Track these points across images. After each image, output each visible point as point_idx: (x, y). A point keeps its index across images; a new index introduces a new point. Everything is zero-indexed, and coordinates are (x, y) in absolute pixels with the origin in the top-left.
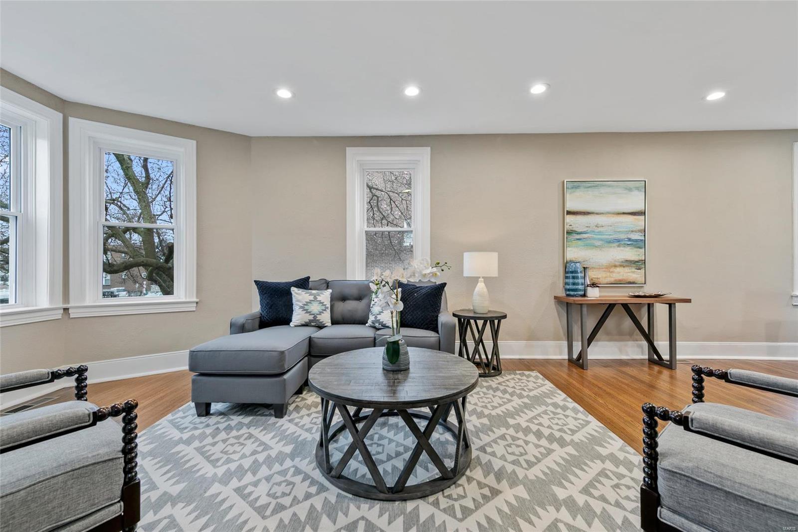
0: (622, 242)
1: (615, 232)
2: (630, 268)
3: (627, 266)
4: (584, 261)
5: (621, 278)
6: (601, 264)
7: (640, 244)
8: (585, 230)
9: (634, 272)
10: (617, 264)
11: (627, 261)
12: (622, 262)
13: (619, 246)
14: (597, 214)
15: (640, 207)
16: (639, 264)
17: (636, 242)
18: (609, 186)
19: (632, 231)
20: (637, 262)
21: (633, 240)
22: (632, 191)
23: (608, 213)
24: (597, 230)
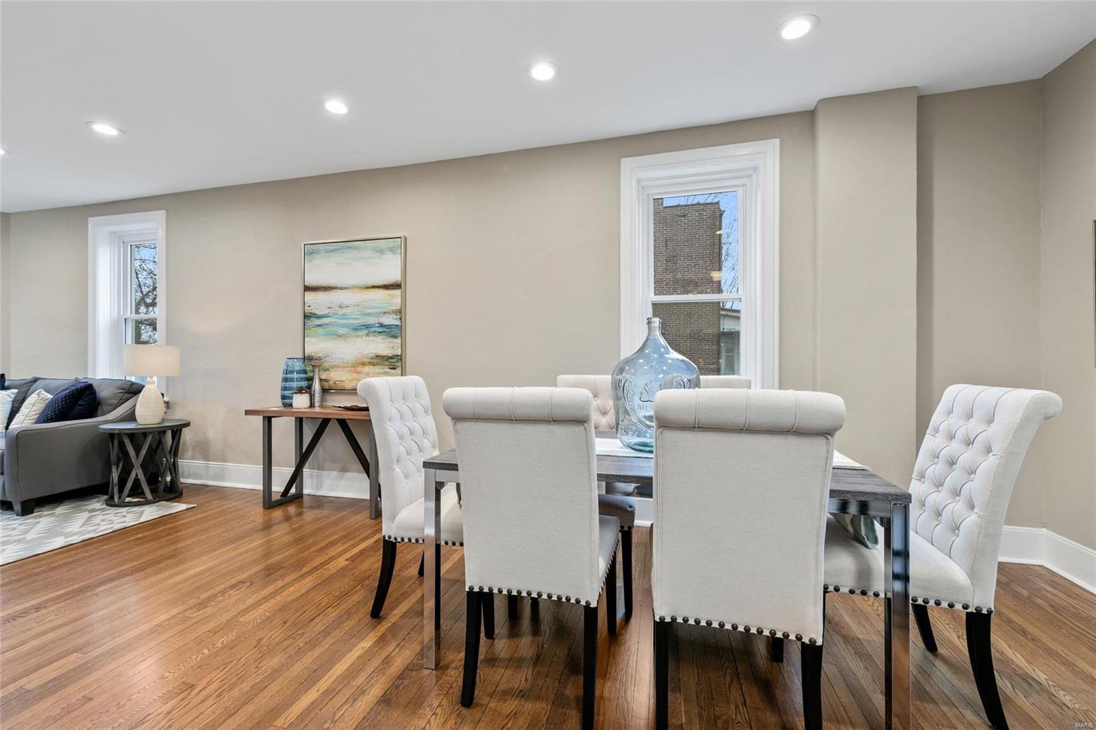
0: (373, 329)
1: (364, 315)
2: (382, 367)
3: (378, 364)
4: (325, 357)
6: (345, 361)
7: (397, 332)
8: (326, 312)
9: (385, 373)
10: (366, 360)
11: (378, 356)
12: (372, 358)
13: (367, 335)
14: (341, 289)
15: (394, 276)
16: (394, 361)
17: (389, 328)
18: (356, 248)
19: (385, 313)
20: (391, 358)
21: (386, 326)
22: (384, 254)
23: (354, 287)
24: (341, 312)
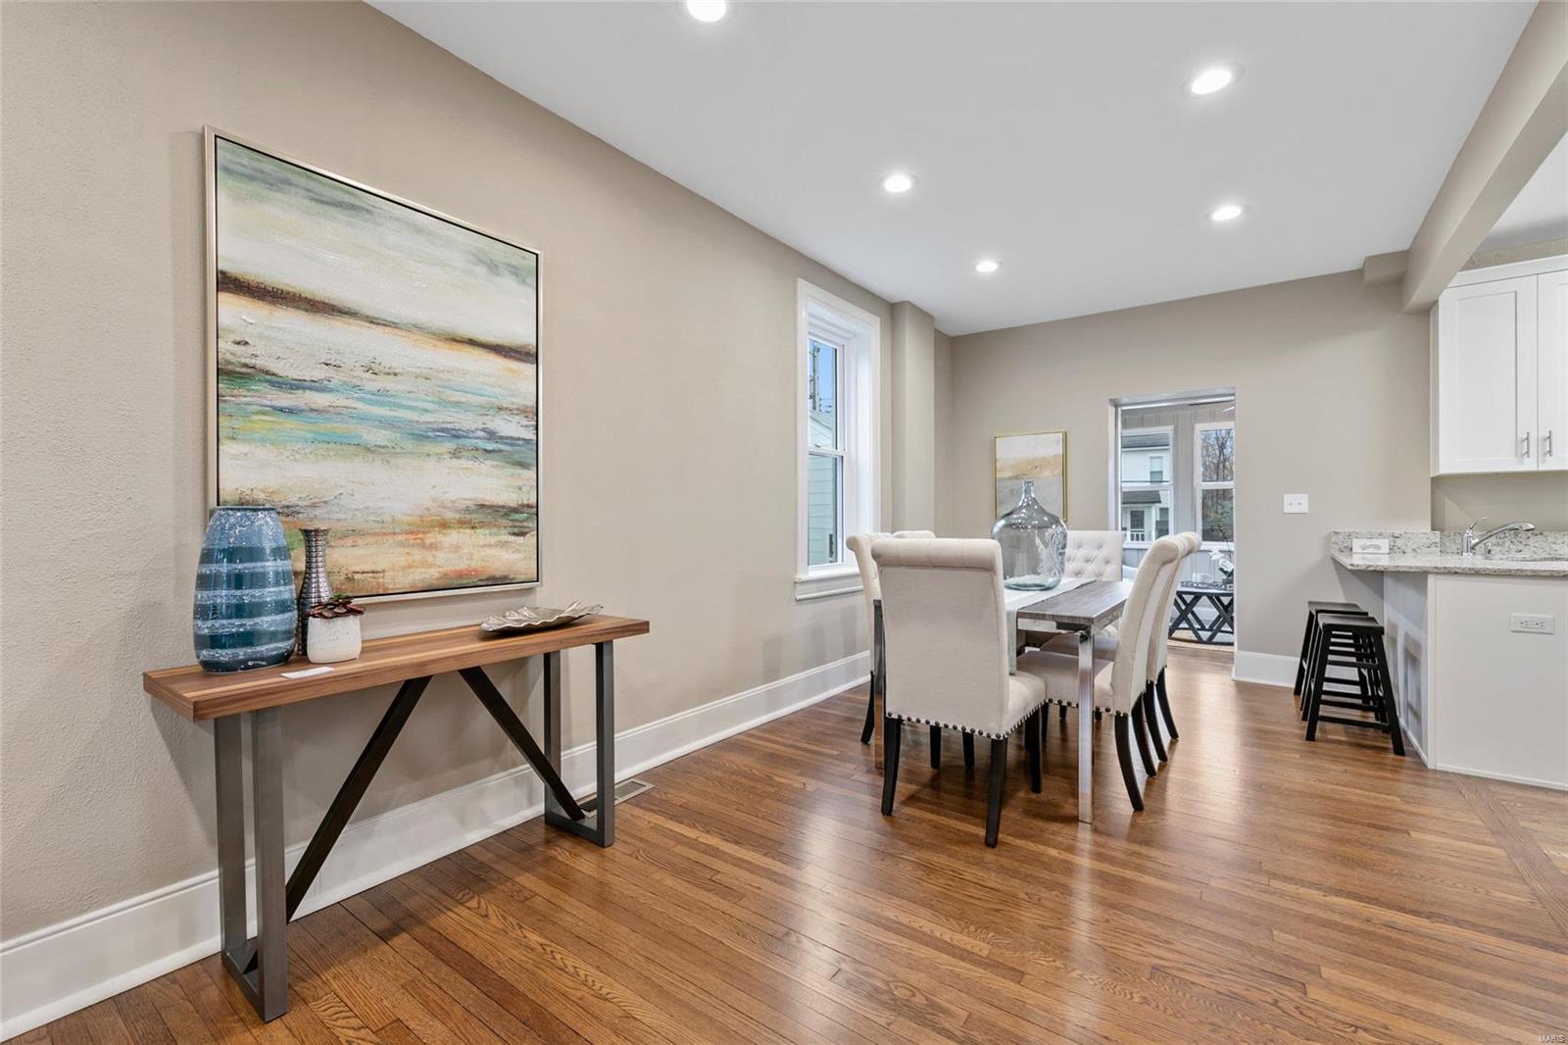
0: (468, 443)
1: (444, 403)
2: (495, 530)
3: (483, 525)
4: (314, 506)
5: (462, 565)
6: (388, 518)
7: (523, 455)
8: (319, 373)
9: (504, 545)
10: (449, 515)
11: (482, 506)
12: (467, 510)
13: (455, 454)
14: (372, 321)
15: (521, 333)
16: (521, 519)
17: (511, 445)
18: (419, 230)
19: (500, 409)
20: (515, 510)
21: (501, 437)
22: (498, 275)
23: (416, 328)
24: (373, 384)
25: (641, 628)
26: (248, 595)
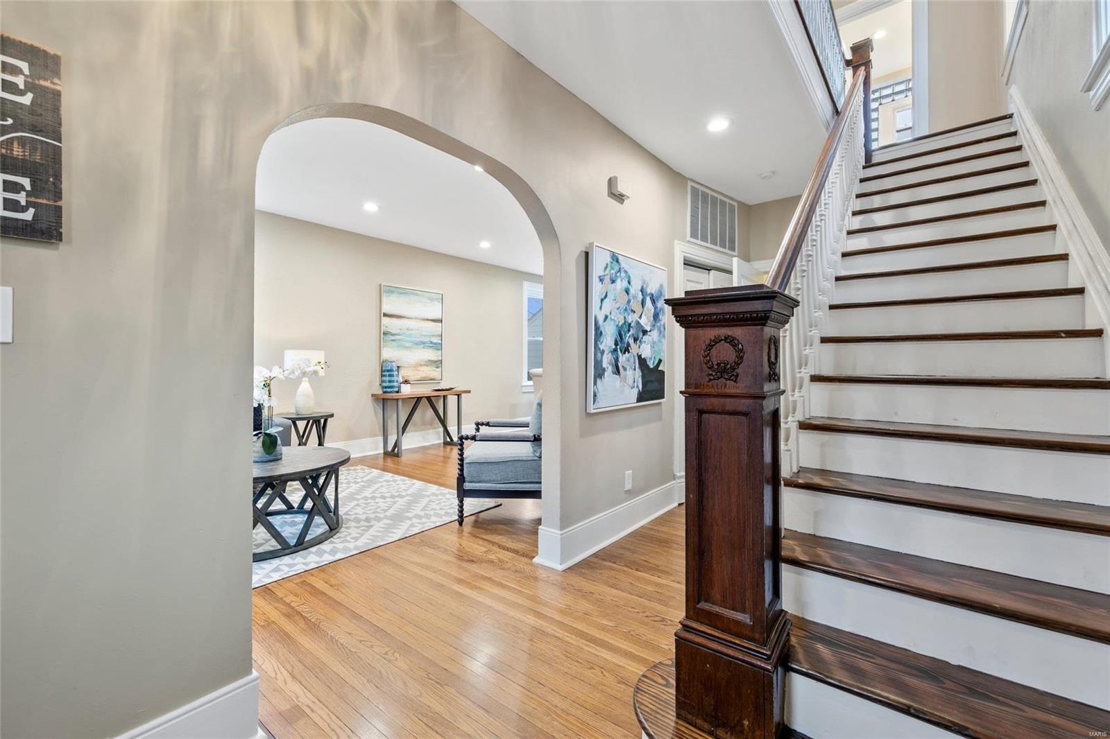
0: (426, 345)
1: (422, 335)
2: (432, 366)
3: (429, 365)
4: (397, 361)
5: (424, 375)
6: (410, 364)
7: (438, 347)
8: (397, 332)
9: (434, 370)
10: (422, 363)
11: (429, 361)
12: (426, 362)
13: (424, 348)
14: (408, 318)
15: (438, 315)
16: (438, 364)
17: (436, 344)
18: (418, 295)
19: (433, 335)
20: (436, 362)
21: (434, 343)
22: (433, 301)
23: (416, 318)
24: (408, 333)
25: (469, 392)
26: (392, 379)
